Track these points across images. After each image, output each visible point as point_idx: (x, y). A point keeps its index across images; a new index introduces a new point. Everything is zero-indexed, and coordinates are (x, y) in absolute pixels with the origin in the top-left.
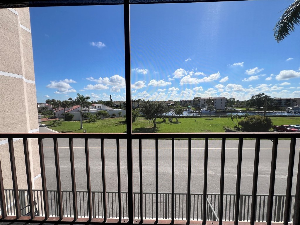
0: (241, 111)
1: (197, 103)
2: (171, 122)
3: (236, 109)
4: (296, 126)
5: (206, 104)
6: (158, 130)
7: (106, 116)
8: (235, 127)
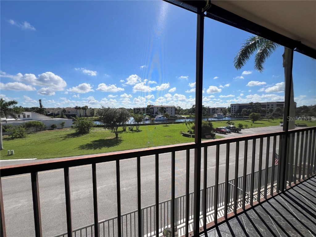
0: (186, 117)
1: (150, 111)
2: (132, 130)
3: (183, 116)
4: (224, 128)
5: (159, 112)
6: (122, 140)
7: (40, 129)
8: (188, 131)
